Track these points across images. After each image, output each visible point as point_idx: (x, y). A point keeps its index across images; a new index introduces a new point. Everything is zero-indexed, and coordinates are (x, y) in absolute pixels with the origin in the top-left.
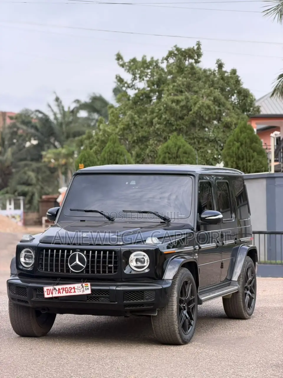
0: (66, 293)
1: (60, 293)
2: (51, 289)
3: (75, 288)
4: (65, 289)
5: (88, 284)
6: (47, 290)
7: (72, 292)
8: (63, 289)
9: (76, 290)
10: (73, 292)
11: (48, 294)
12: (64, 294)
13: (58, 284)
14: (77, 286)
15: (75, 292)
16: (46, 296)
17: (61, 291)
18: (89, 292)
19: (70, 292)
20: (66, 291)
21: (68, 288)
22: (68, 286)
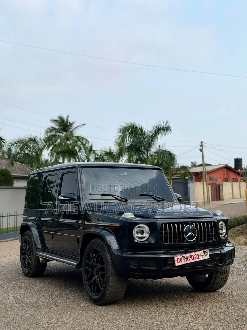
0: (192, 260)
1: (188, 261)
2: (180, 258)
3: (199, 255)
4: (191, 257)
5: (207, 251)
6: (177, 259)
7: (196, 259)
8: (190, 257)
9: (200, 257)
10: (198, 259)
11: (178, 263)
12: (191, 261)
13: (185, 253)
14: (200, 253)
15: (199, 258)
16: (177, 264)
17: (189, 259)
18: (208, 257)
19: (195, 259)
20: (192, 258)
21: (194, 255)
22: (194, 254)
